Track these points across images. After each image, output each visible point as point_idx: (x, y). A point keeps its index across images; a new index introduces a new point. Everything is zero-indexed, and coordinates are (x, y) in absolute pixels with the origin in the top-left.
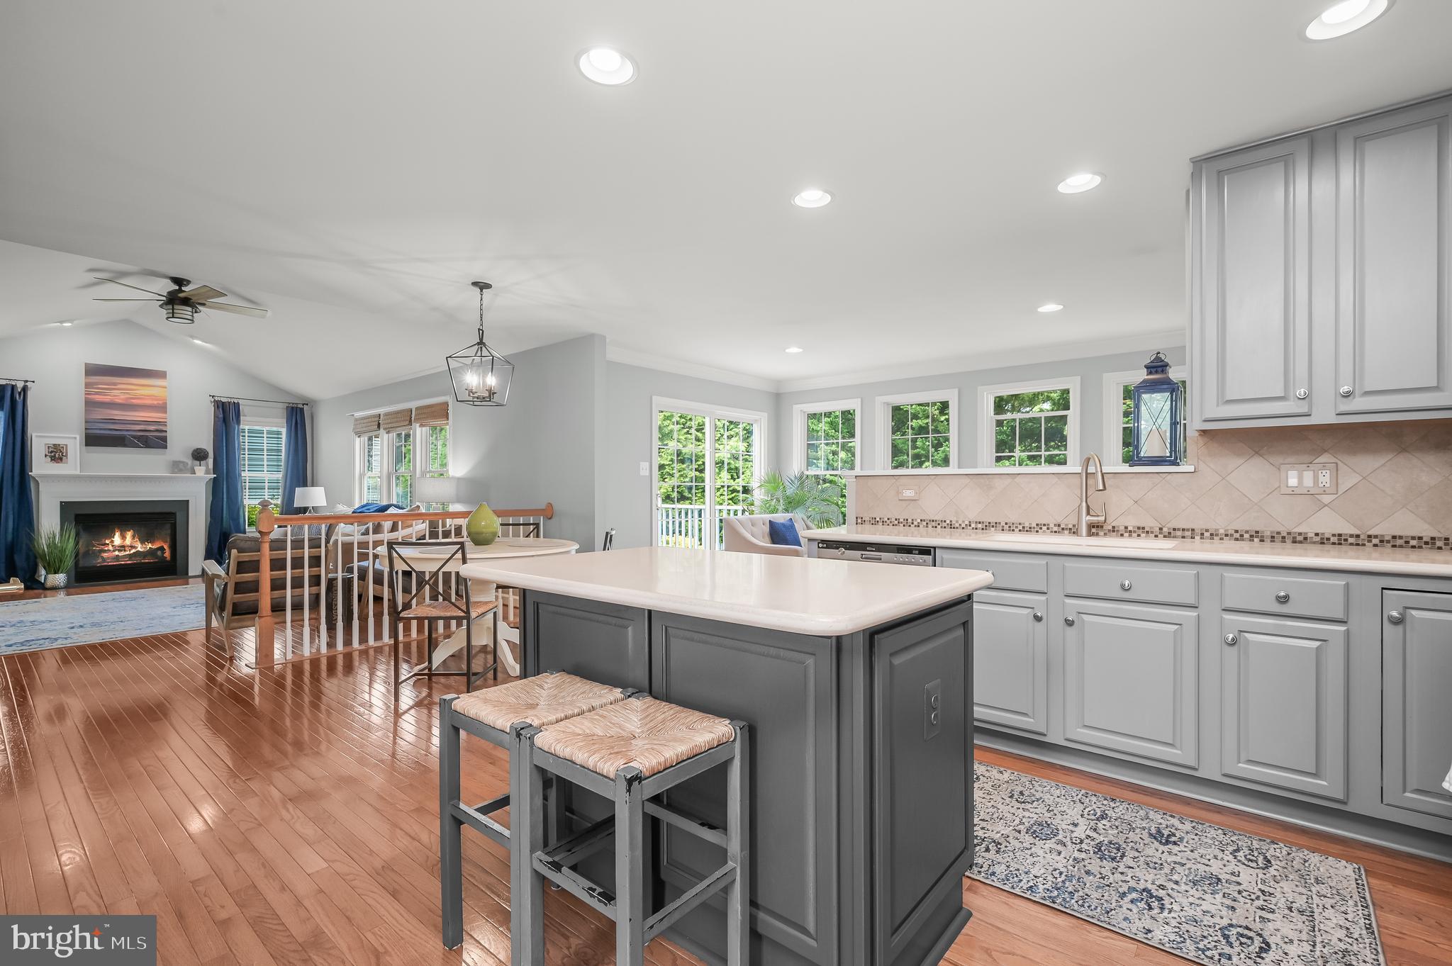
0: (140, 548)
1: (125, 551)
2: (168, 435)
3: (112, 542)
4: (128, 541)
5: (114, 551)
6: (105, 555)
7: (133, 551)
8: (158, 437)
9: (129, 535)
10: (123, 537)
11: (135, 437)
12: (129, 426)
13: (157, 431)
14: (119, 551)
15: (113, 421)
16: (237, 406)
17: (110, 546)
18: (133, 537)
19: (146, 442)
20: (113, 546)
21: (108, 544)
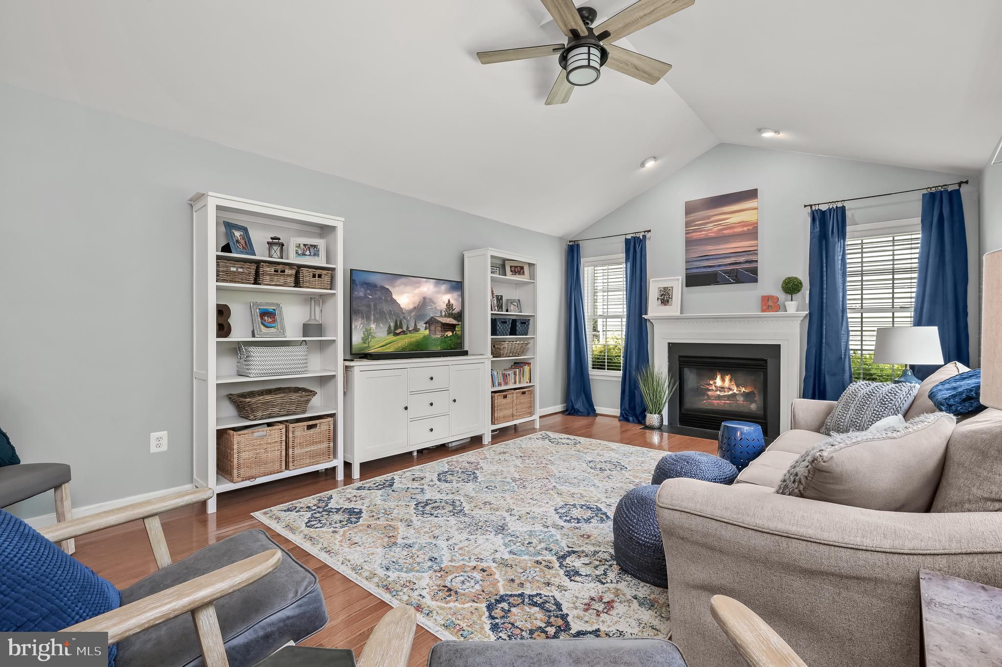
0: (735, 390)
1: (724, 392)
2: (760, 266)
3: (715, 383)
4: (727, 383)
5: (716, 391)
6: (710, 393)
7: (730, 393)
8: (747, 270)
9: (727, 378)
10: (723, 380)
11: (725, 272)
12: (720, 260)
13: (747, 262)
14: (720, 391)
15: (706, 257)
16: (841, 212)
17: (713, 386)
18: (731, 380)
19: (736, 276)
20: (715, 386)
21: (712, 385)
